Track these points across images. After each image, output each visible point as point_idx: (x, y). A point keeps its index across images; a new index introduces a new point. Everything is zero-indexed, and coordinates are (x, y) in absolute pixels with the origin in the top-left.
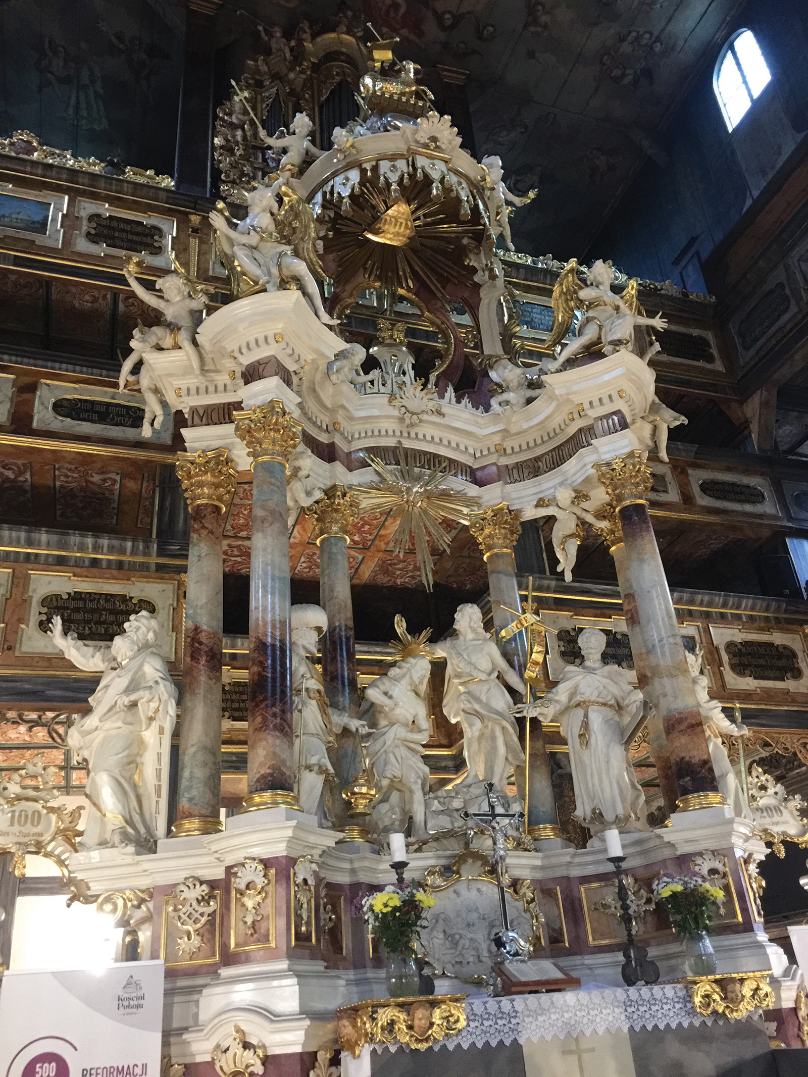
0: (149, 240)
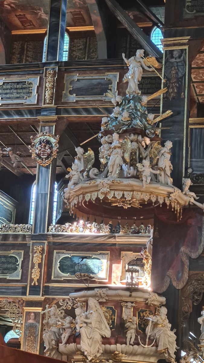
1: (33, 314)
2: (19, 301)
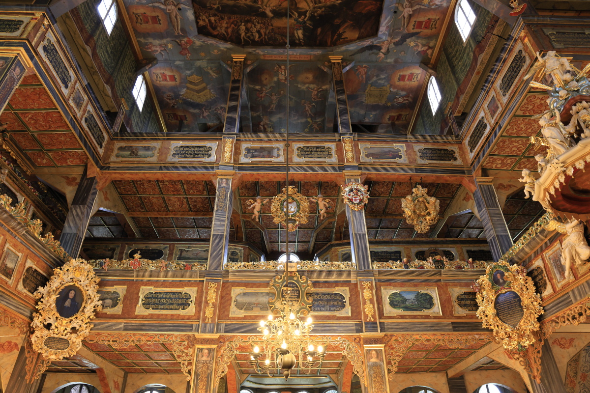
1: (374, 352)
2: (355, 339)
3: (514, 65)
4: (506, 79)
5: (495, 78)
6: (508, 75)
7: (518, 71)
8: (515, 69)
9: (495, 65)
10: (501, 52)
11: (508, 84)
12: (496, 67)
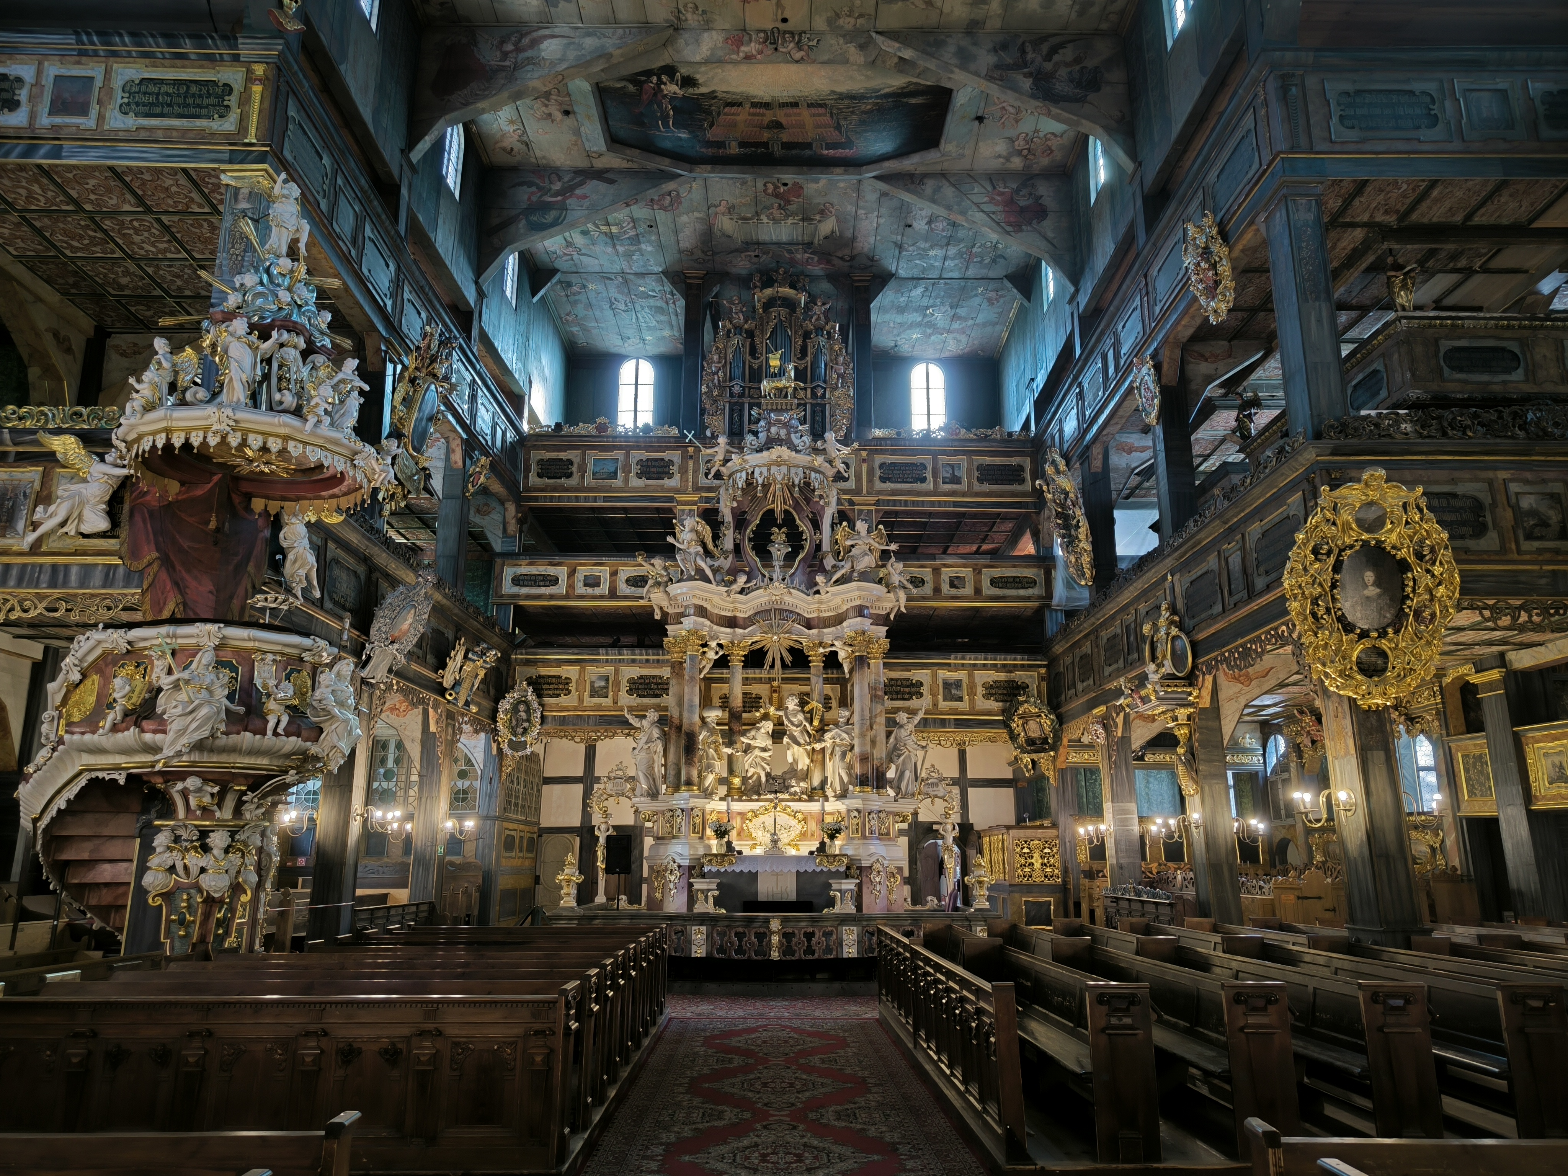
0: (666, 470)
3: (194, 89)
4: (152, 88)
5: (129, 54)
6: (164, 88)
7: (193, 111)
8: (190, 101)
9: (153, 36)
10: (190, 37)
11: (151, 104)
12: (151, 40)
